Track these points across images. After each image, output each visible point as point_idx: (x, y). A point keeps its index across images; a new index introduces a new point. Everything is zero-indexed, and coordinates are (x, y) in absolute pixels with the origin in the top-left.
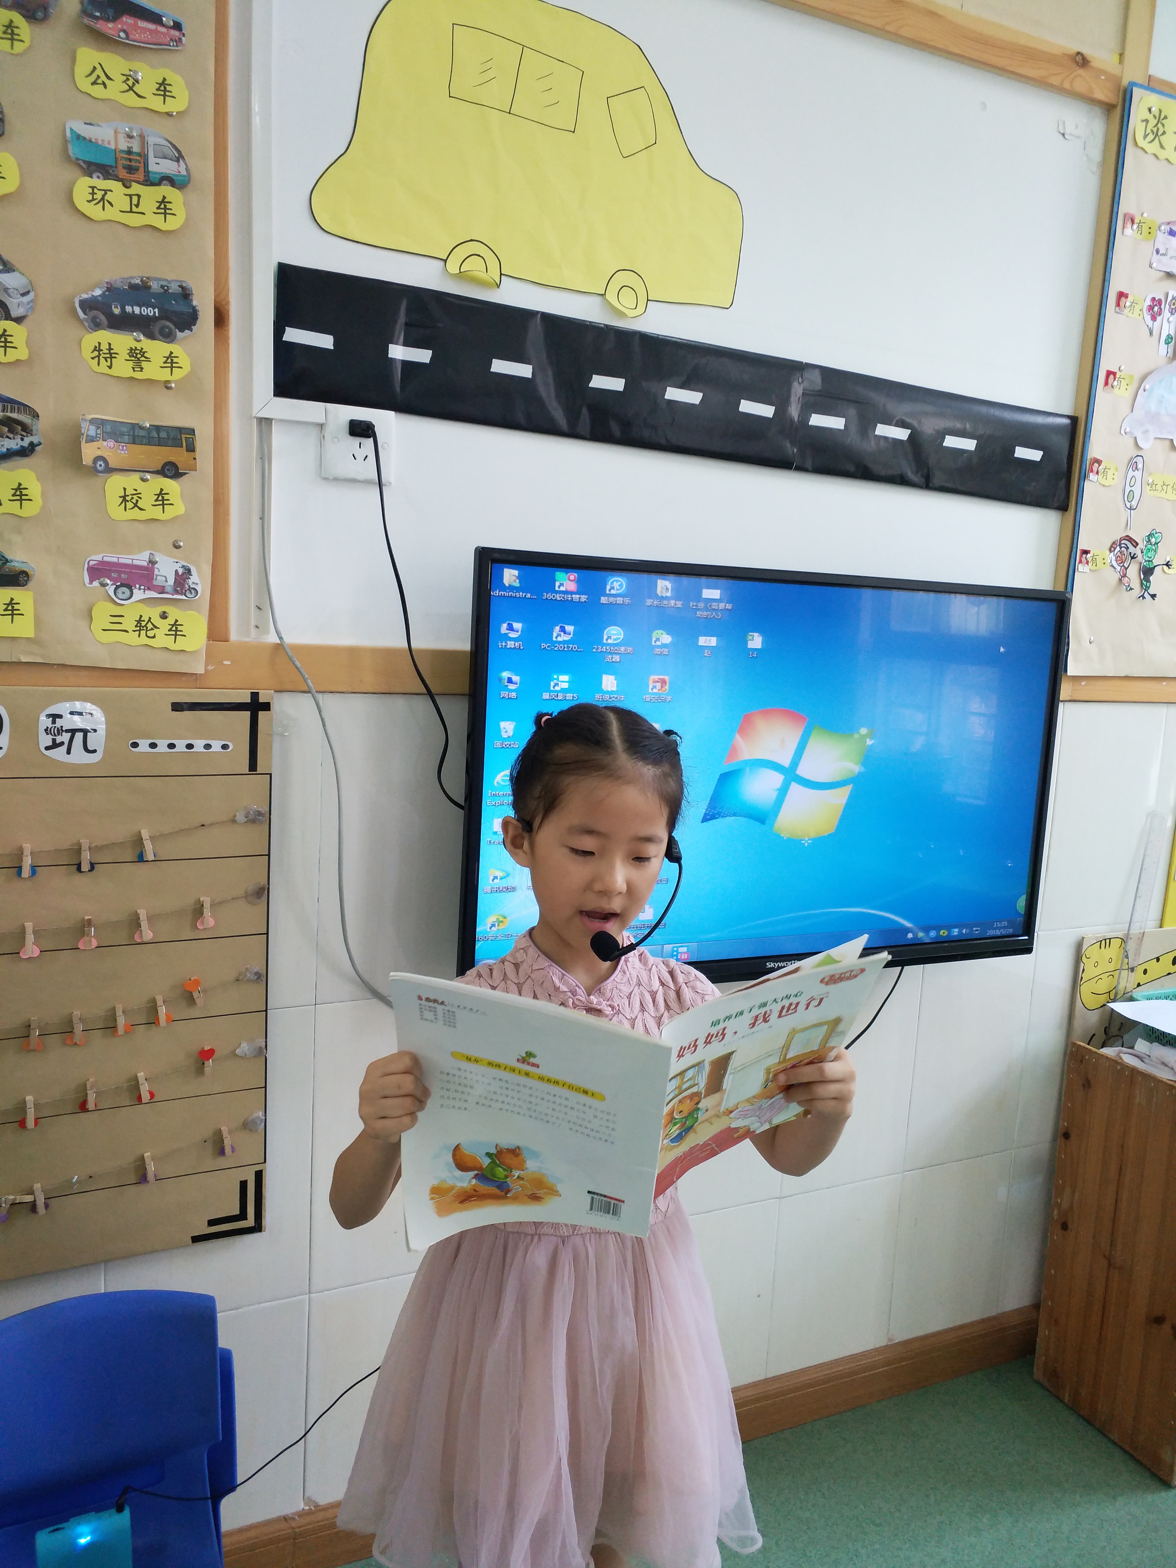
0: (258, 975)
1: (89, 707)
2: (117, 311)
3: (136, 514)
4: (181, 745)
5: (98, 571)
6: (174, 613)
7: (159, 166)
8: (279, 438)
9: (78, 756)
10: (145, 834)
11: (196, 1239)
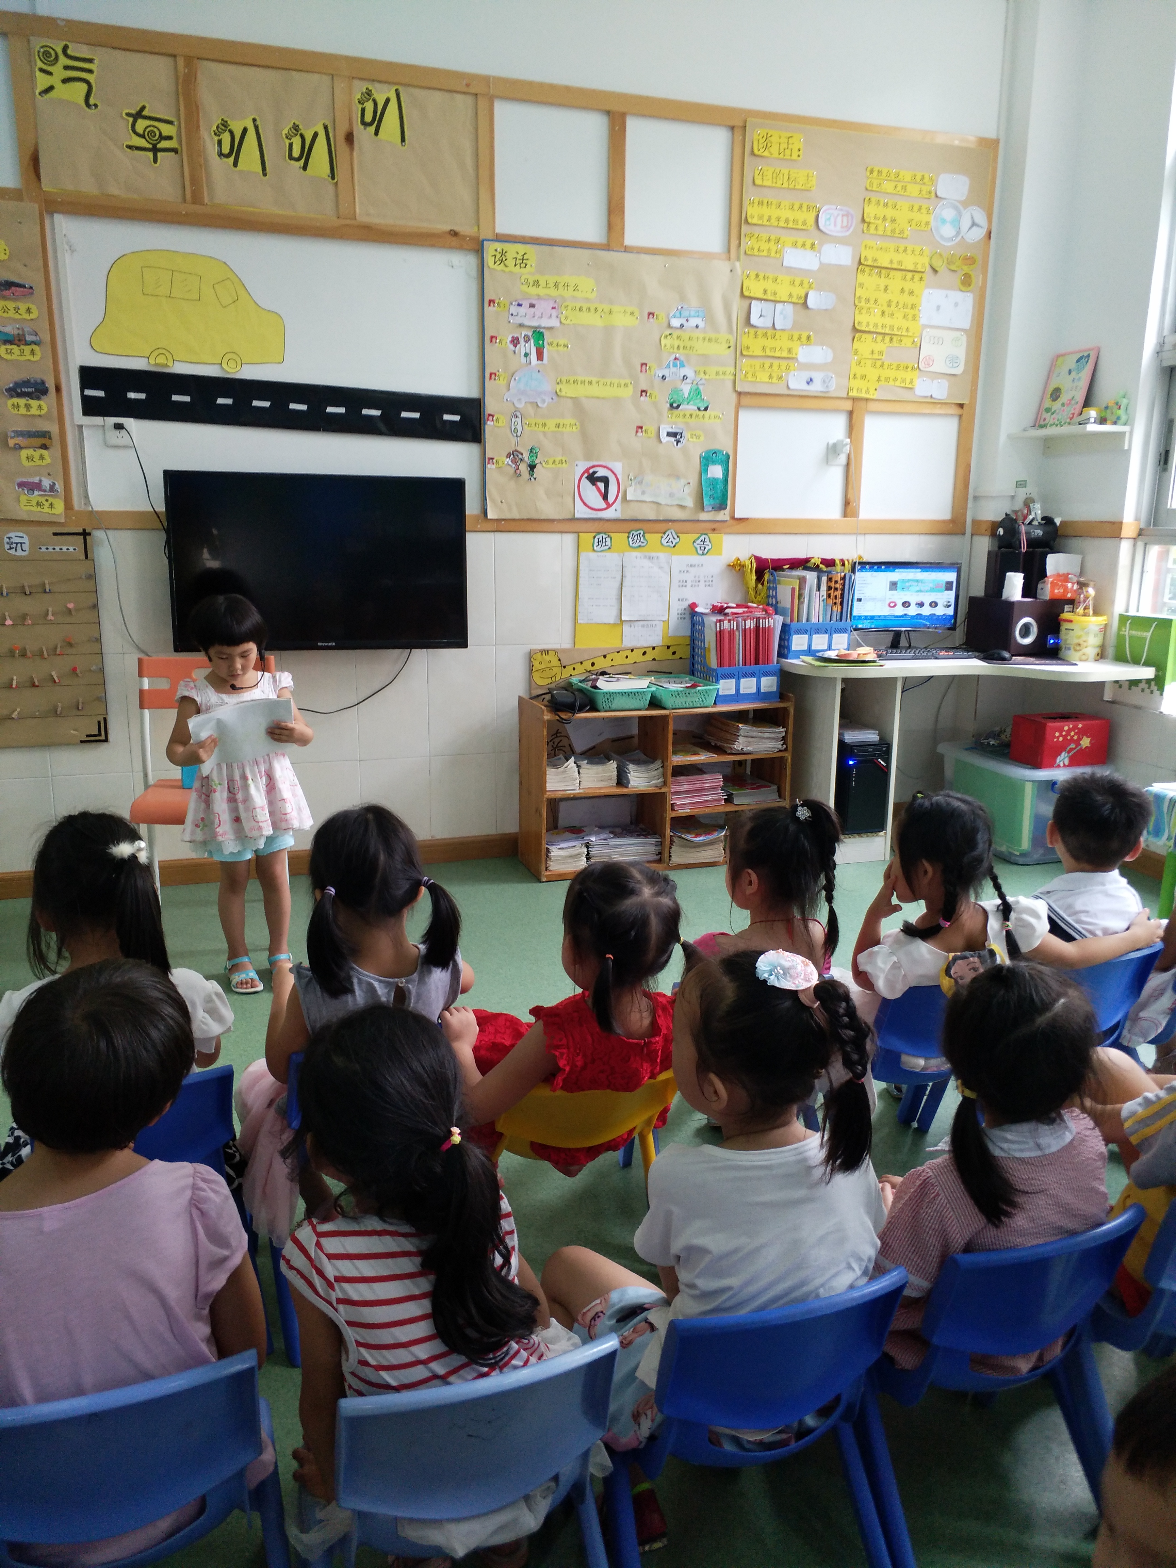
0: (97, 639)
1: (24, 535)
2: (19, 391)
3: (33, 463)
4: (57, 549)
5: (21, 485)
6: (51, 500)
7: (29, 338)
8: (86, 432)
9: (19, 553)
10: (46, 582)
11: (82, 742)
